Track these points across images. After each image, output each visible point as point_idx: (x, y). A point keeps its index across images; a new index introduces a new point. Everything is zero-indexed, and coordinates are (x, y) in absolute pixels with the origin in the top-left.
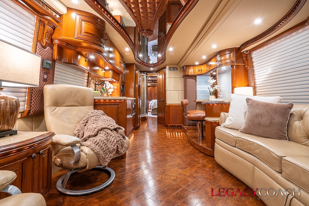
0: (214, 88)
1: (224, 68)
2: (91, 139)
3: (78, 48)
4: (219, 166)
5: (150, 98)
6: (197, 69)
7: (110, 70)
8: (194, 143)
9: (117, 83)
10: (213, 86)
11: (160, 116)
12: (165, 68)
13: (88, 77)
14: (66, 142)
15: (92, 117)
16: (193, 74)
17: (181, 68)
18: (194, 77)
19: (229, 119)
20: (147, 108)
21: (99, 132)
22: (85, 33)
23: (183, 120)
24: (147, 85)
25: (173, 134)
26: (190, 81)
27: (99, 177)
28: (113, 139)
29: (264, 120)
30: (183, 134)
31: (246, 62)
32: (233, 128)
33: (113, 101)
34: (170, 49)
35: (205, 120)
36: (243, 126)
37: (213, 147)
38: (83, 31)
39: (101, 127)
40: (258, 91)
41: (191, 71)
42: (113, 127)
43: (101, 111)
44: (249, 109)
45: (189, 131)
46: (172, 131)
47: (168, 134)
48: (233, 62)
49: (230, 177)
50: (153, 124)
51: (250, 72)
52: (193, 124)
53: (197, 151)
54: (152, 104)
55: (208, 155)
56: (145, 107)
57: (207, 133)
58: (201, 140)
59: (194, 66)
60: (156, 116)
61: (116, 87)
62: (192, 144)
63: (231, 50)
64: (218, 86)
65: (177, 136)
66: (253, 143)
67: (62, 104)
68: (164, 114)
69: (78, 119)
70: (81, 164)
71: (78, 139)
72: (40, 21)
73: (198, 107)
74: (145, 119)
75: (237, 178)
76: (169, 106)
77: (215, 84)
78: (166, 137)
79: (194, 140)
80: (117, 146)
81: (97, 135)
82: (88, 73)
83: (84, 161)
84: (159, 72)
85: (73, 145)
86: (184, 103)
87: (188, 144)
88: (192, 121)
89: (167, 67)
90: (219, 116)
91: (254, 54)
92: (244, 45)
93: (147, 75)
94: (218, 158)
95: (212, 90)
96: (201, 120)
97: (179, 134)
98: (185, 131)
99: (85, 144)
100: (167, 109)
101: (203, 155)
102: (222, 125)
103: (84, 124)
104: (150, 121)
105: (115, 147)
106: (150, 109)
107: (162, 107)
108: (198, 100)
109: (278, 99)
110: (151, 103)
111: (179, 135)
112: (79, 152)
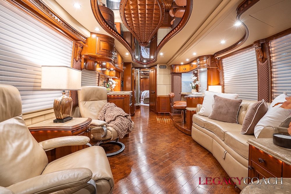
0: (195, 83)
1: (202, 69)
2: (112, 122)
3: (96, 59)
4: (194, 141)
5: (142, 89)
6: (182, 68)
7: (114, 70)
8: (178, 126)
9: (118, 79)
10: (195, 82)
11: (152, 105)
12: (156, 65)
13: (99, 77)
14: (99, 124)
15: (108, 108)
16: (178, 72)
17: (169, 66)
18: (180, 74)
19: (202, 110)
20: (140, 98)
21: (116, 118)
22: (103, 50)
23: (170, 109)
24: (140, 77)
25: (162, 120)
26: (176, 77)
27: (114, 147)
28: (125, 123)
29: (223, 111)
30: (170, 120)
31: (218, 66)
32: (205, 115)
33: (120, 96)
34: (161, 54)
35: (186, 110)
36: (211, 114)
37: (191, 129)
38: (101, 49)
39: (117, 115)
40: (225, 88)
41: (177, 69)
42: (124, 115)
43: (113, 103)
44: (215, 103)
45: (175, 118)
46: (161, 117)
47: (158, 119)
48: (208, 66)
49: (200, 147)
50: (145, 111)
51: (221, 74)
52: (178, 112)
53: (180, 132)
54: (144, 95)
55: (188, 135)
56: (139, 96)
57: (187, 119)
58: (183, 124)
59: (180, 65)
60: (148, 105)
61: (117, 83)
62: (177, 127)
63: (208, 56)
64: (199, 82)
65: (165, 121)
66: (213, 125)
67: (89, 99)
68: (155, 103)
69: (98, 109)
70: (108, 137)
71: (105, 122)
72: (76, 44)
73: (182, 98)
74: (138, 107)
75: (204, 148)
76: (159, 97)
77: (196, 80)
78: (157, 122)
79: (178, 124)
80: (128, 127)
81: (115, 120)
82: (99, 74)
83: (110, 135)
84: (151, 69)
85: (102, 126)
86: (171, 95)
87: (174, 127)
88: (177, 110)
89: (158, 66)
90: (196, 106)
91: (224, 61)
92: (217, 54)
93: (140, 70)
94: (194, 136)
95: (194, 85)
96: (184, 109)
97: (167, 119)
98: (171, 118)
99: (109, 126)
100: (157, 99)
101: (184, 134)
102: (197, 113)
103: (104, 113)
104: (142, 109)
105: (127, 127)
106: (143, 98)
107: (153, 98)
108: (182, 93)
109: (235, 95)
110: (144, 93)
111: (167, 121)
112: (106, 130)
